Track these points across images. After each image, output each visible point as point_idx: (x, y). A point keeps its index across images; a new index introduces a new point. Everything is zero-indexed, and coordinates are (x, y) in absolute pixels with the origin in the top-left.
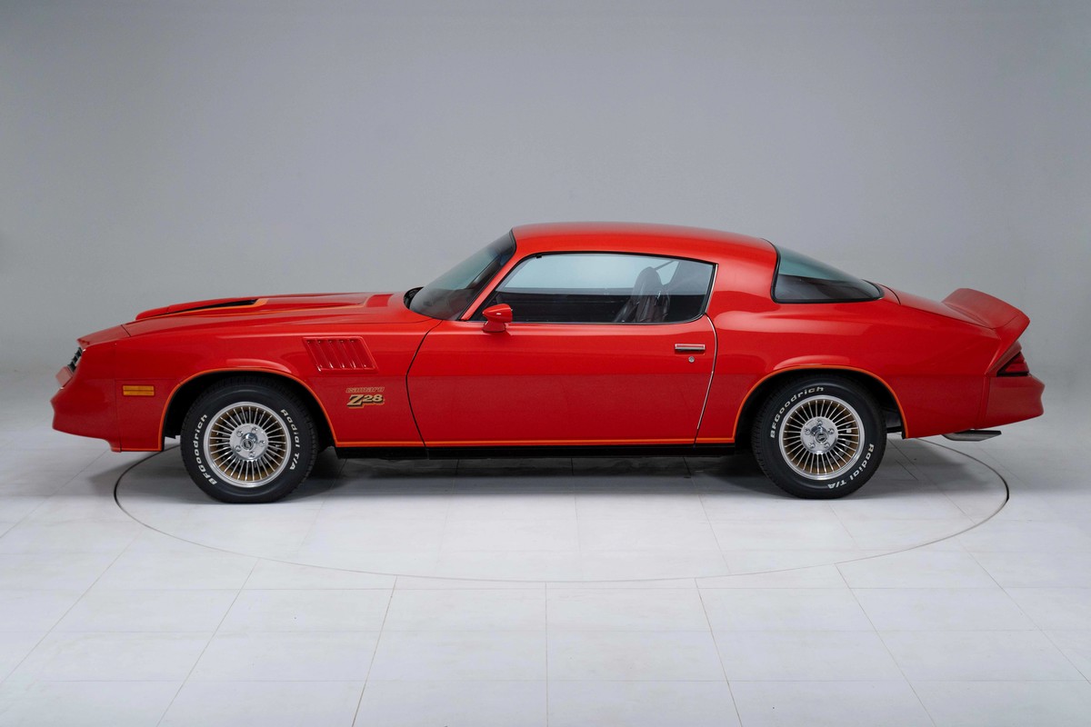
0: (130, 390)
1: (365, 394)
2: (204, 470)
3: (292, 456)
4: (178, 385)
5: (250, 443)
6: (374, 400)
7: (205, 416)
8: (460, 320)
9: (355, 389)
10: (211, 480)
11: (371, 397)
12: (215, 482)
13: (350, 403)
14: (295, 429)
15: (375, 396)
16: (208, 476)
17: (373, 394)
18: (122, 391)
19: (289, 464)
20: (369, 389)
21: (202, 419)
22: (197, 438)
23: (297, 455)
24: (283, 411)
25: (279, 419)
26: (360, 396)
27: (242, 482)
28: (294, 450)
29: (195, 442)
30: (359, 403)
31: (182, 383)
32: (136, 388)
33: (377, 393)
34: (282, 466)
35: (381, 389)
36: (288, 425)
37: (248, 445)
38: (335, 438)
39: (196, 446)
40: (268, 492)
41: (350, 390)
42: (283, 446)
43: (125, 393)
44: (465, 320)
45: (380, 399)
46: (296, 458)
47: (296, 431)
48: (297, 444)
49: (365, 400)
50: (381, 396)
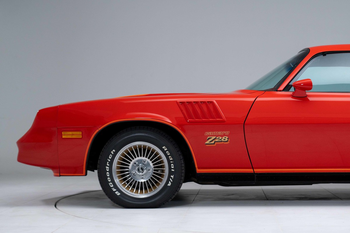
0: (66, 135)
1: (217, 136)
2: (112, 186)
3: (169, 177)
4: (97, 131)
5: (142, 169)
6: (222, 140)
7: (114, 151)
8: (277, 91)
9: (210, 133)
10: (116, 193)
11: (221, 138)
12: (119, 194)
13: (207, 142)
14: (171, 159)
15: (224, 138)
16: (114, 190)
17: (222, 136)
18: (62, 135)
19: (167, 182)
20: (220, 133)
21: (112, 152)
22: (108, 165)
23: (172, 177)
24: (164, 147)
25: (161, 154)
26: (214, 138)
27: (136, 194)
28: (170, 173)
29: (107, 167)
30: (213, 142)
31: (99, 129)
32: (70, 133)
33: (224, 135)
34: (162, 184)
35: (227, 133)
36: (167, 156)
37: (141, 170)
38: (196, 167)
39: (108, 170)
40: (153, 200)
41: (207, 133)
42: (163, 171)
43: (63, 137)
44: (280, 91)
45: (227, 140)
46: (172, 178)
47: (171, 161)
48: (173, 169)
49: (217, 140)
50: (227, 137)
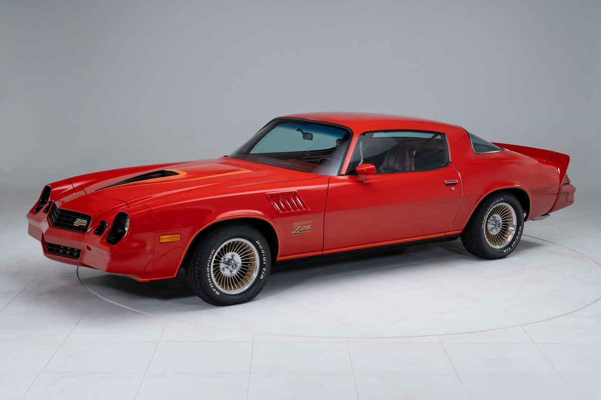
0: (165, 239)
1: (302, 226)
2: (212, 287)
3: (260, 270)
4: (198, 232)
6: (306, 229)
7: (214, 251)
8: (340, 175)
9: (297, 223)
10: (216, 292)
11: (305, 227)
12: (218, 294)
13: (293, 232)
14: (264, 252)
15: (307, 227)
16: (215, 290)
17: (306, 225)
18: (160, 239)
19: (259, 275)
20: (305, 223)
21: (212, 253)
22: (208, 266)
23: (264, 269)
24: (257, 242)
26: (299, 227)
28: (262, 266)
29: (207, 269)
30: (298, 232)
31: (200, 230)
32: (168, 236)
33: (308, 224)
34: (254, 278)
35: (310, 222)
36: (259, 250)
38: (278, 255)
39: (208, 271)
41: (295, 224)
42: (253, 264)
43: (161, 241)
44: (343, 175)
45: (309, 228)
46: (263, 271)
47: (263, 254)
48: (265, 262)
49: (301, 230)
50: (310, 226)
